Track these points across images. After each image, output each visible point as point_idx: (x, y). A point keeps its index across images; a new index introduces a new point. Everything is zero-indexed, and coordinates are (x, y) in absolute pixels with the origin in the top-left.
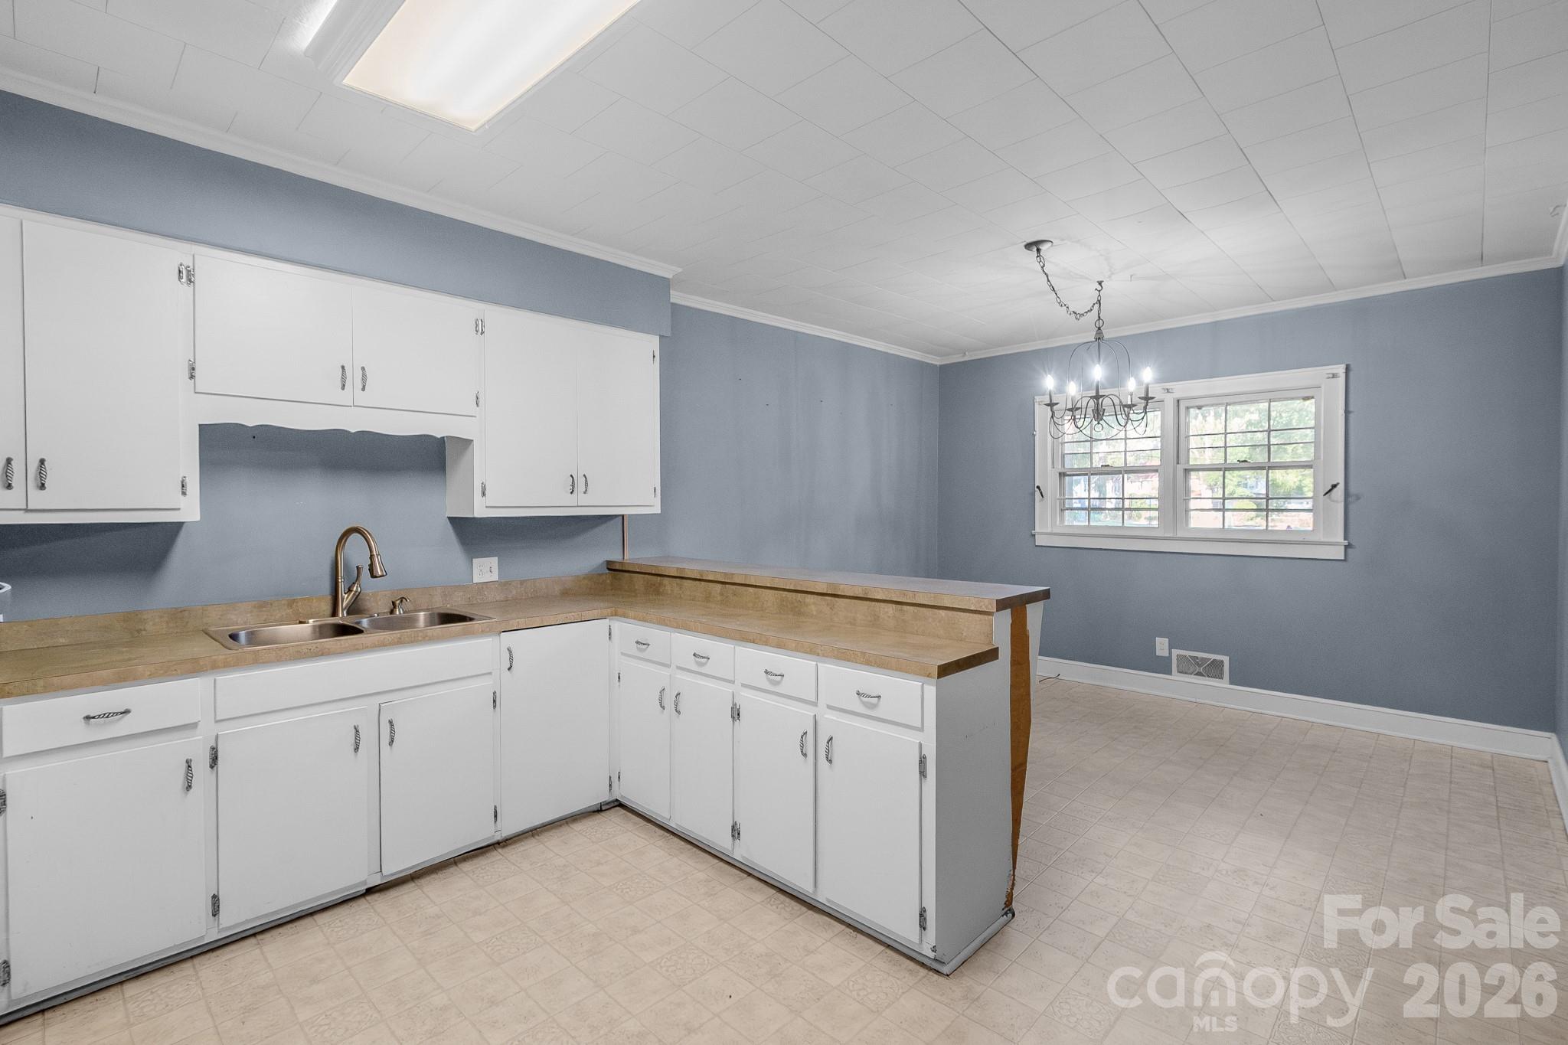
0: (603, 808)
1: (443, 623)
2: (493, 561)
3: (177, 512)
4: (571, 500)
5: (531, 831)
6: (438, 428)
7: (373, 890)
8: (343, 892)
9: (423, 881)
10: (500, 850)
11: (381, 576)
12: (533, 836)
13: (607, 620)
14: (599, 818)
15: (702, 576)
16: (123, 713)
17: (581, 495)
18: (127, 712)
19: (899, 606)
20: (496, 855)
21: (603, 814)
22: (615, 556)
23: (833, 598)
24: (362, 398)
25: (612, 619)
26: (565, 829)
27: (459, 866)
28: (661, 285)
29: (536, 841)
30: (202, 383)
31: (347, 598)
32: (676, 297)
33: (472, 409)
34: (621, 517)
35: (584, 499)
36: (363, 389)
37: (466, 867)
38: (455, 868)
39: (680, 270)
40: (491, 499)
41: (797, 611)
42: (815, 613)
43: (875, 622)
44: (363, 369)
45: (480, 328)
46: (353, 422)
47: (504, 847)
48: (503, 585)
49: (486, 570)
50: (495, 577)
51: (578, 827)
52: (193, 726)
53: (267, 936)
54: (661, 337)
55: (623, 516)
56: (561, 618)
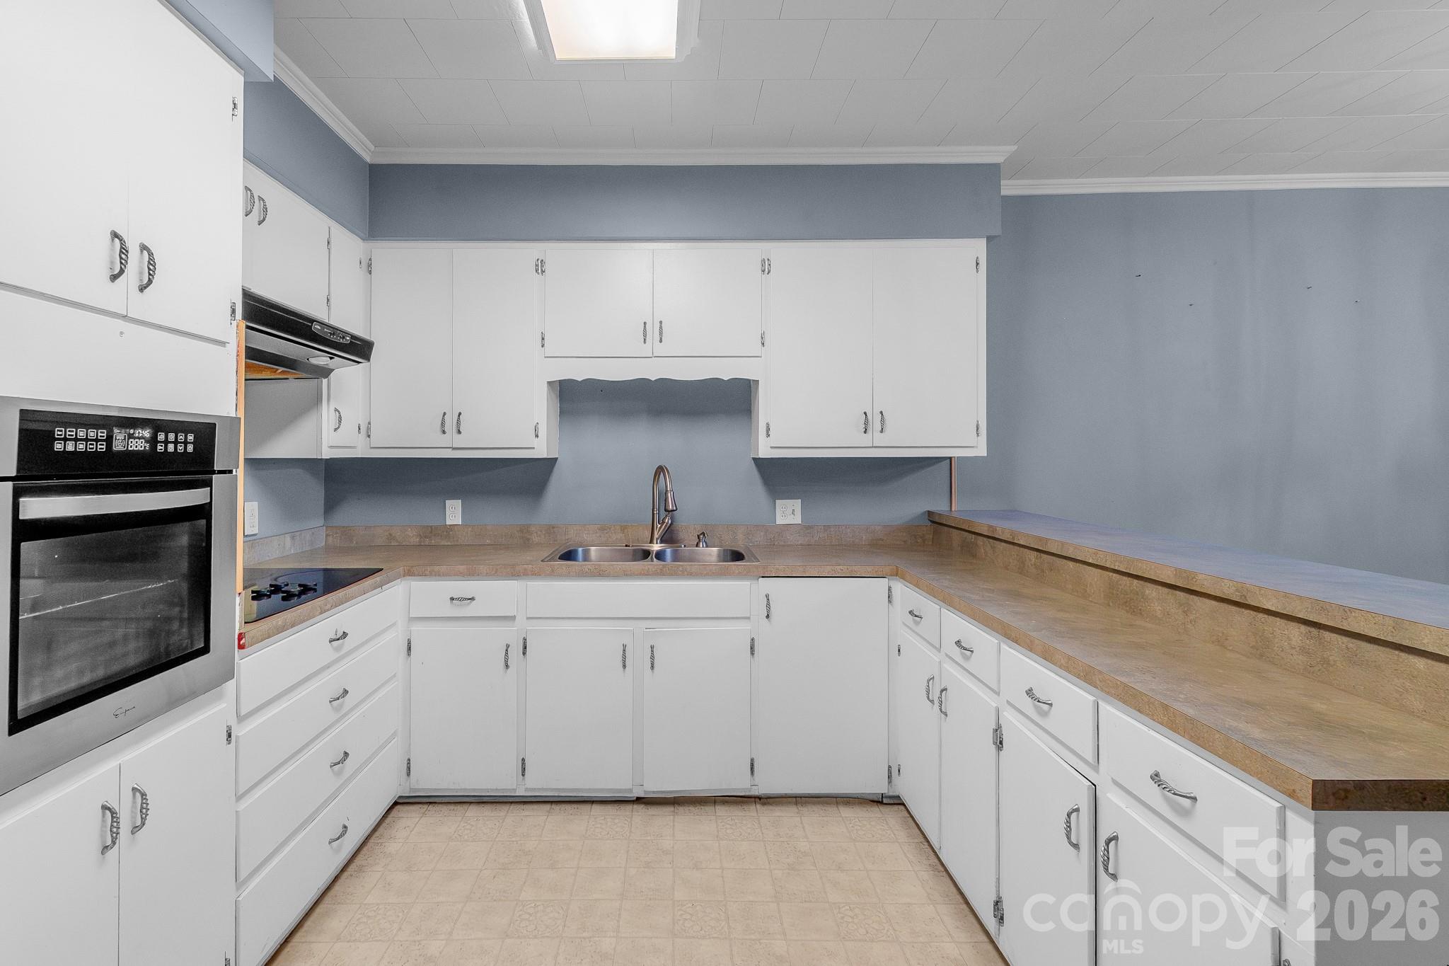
0: (885, 801)
1: (733, 560)
2: (797, 504)
3: (533, 450)
4: (865, 440)
5: (796, 797)
6: (726, 371)
7: (643, 800)
8: (614, 793)
9: (681, 809)
10: (758, 806)
11: (672, 511)
12: (796, 804)
13: (887, 580)
14: (876, 811)
15: (1013, 538)
16: (470, 599)
17: (877, 434)
18: (473, 599)
19: (1314, 631)
20: (753, 810)
21: (883, 808)
22: (940, 506)
23: (1187, 596)
24: (660, 349)
25: (893, 580)
26: (832, 810)
27: (717, 807)
28: (991, 173)
29: (797, 810)
30: (549, 350)
31: (660, 528)
32: (1010, 188)
33: (757, 349)
34: (948, 461)
35: (880, 439)
36: (661, 341)
37: (721, 810)
38: (712, 808)
39: (1014, 148)
40: (774, 441)
41: (1133, 607)
42: (1159, 614)
43: (1262, 650)
44: (661, 322)
45: (766, 267)
46: (653, 371)
47: (764, 804)
48: (806, 528)
49: (789, 512)
50: (797, 519)
51: (846, 812)
52: (513, 618)
53: (556, 808)
54: (990, 239)
55: (951, 458)
56: (827, 570)
